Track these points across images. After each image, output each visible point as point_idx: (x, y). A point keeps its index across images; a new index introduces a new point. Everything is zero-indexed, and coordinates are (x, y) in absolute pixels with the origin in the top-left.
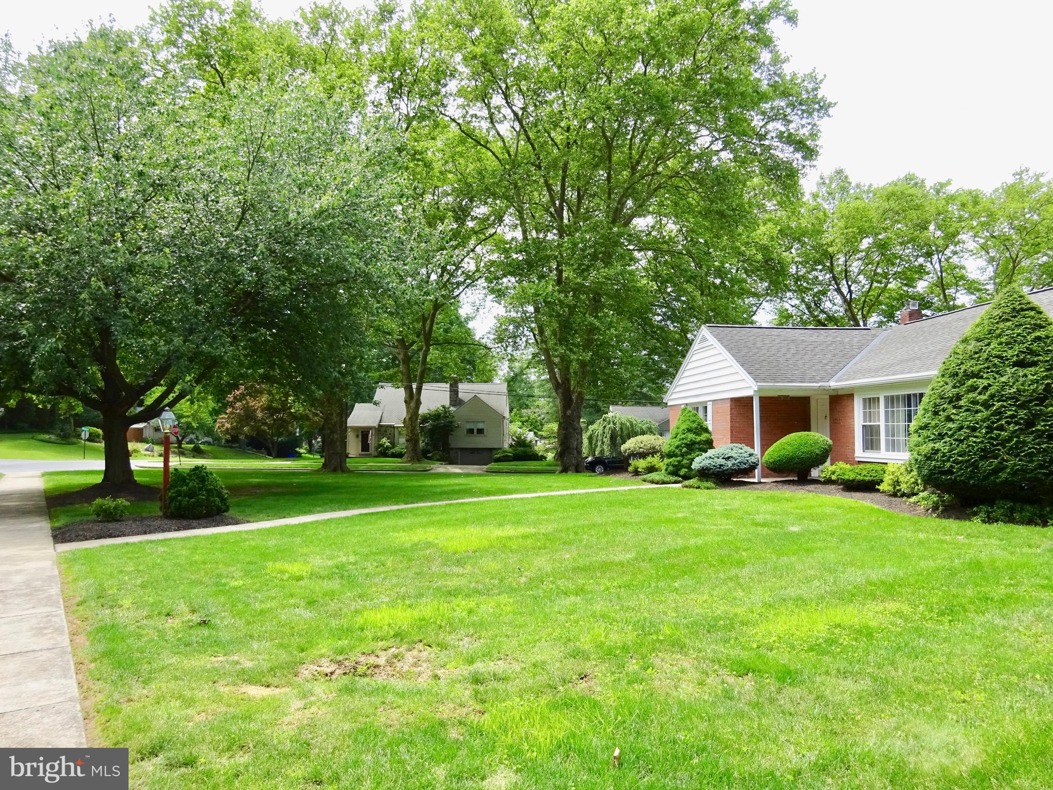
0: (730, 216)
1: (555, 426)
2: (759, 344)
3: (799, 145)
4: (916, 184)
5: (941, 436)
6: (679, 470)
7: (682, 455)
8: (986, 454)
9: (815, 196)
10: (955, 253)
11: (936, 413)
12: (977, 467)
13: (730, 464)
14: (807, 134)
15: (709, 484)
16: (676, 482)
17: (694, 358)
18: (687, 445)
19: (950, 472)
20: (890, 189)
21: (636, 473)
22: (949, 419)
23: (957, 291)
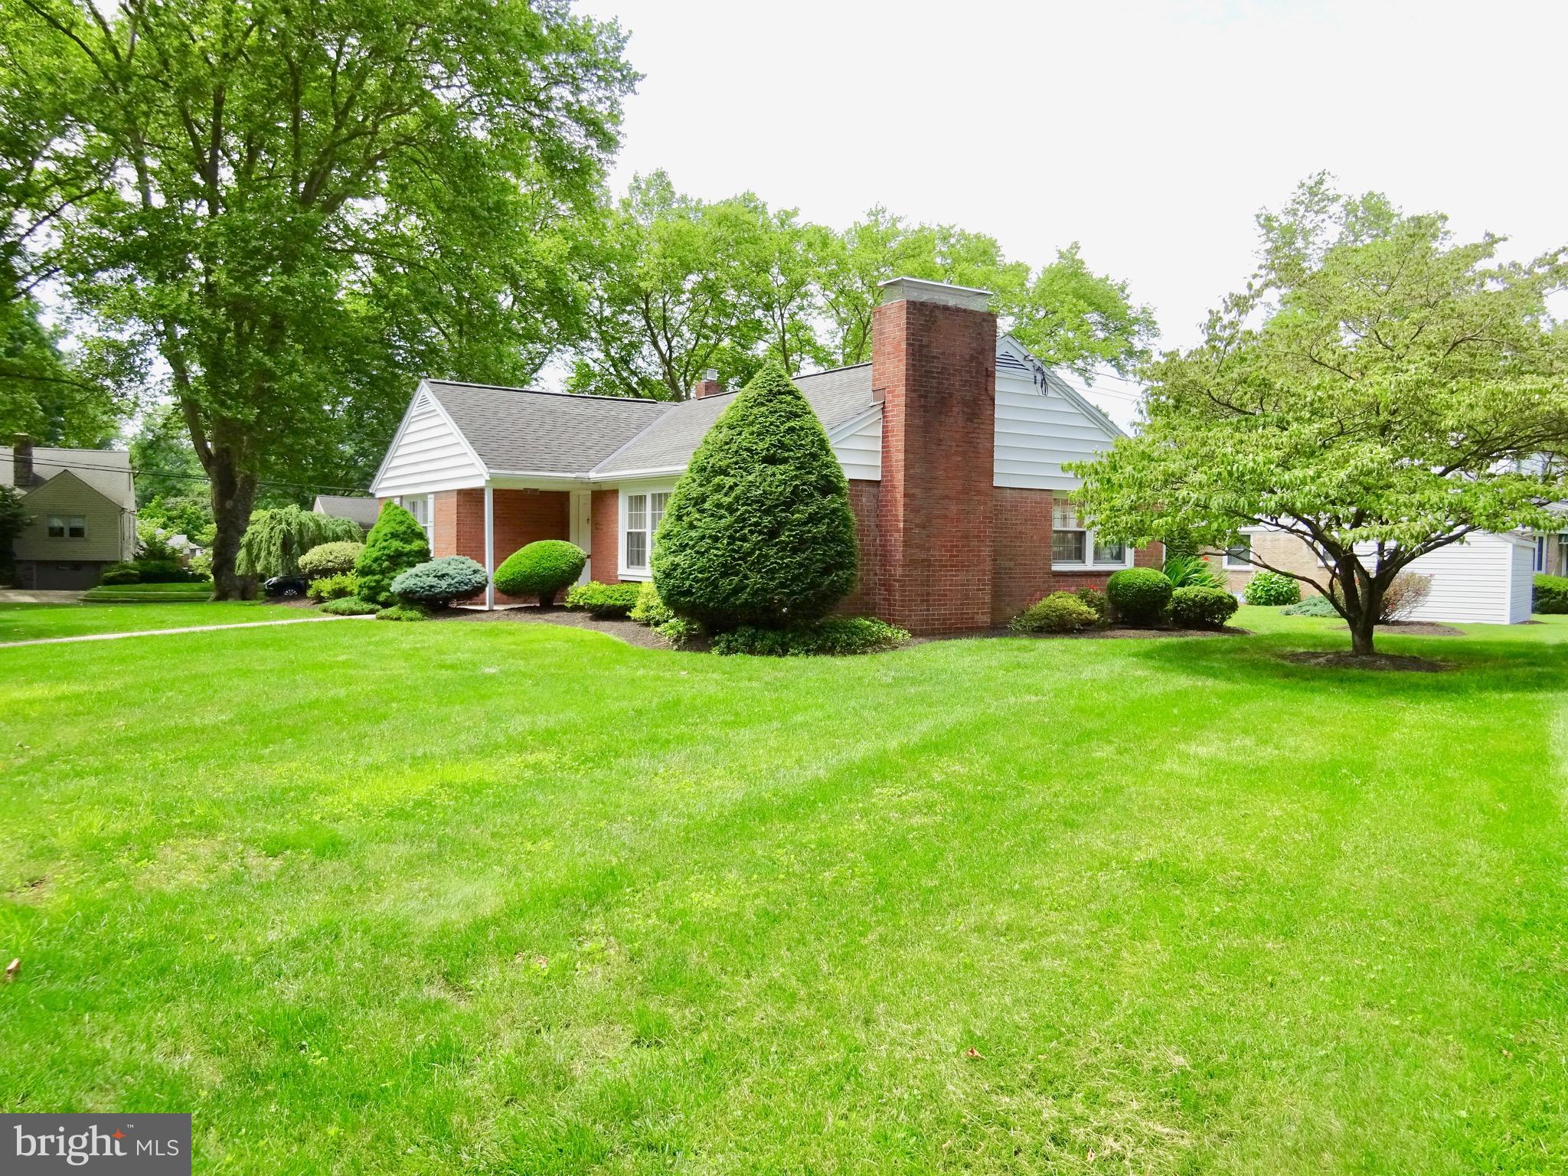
0: (485, 219)
1: (213, 528)
2: (501, 414)
3: (594, 127)
4: (756, 208)
5: (683, 547)
6: (378, 593)
7: (381, 572)
8: (727, 570)
9: (626, 205)
10: (801, 308)
11: (679, 518)
12: (716, 587)
13: (444, 584)
14: (605, 113)
15: (415, 614)
16: (371, 612)
17: (412, 428)
18: (390, 558)
19: (688, 593)
20: (723, 209)
21: (319, 599)
22: (692, 526)
23: (802, 359)
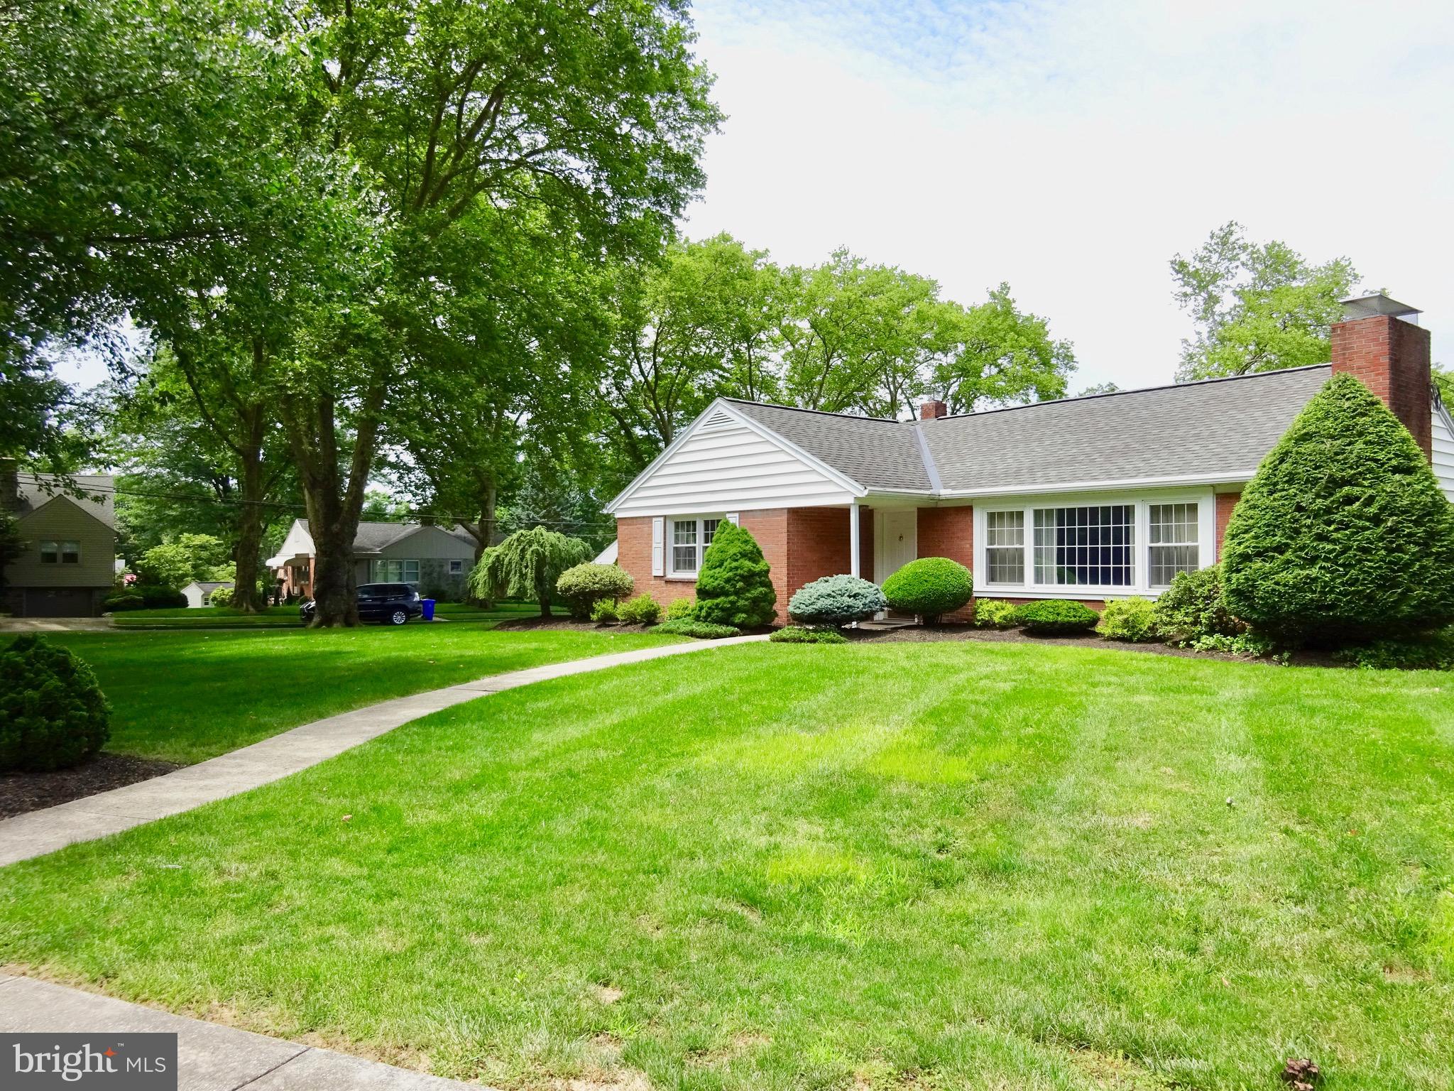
7: (737, 593)
8: (1385, 582)
12: (1373, 600)
18: (743, 578)
